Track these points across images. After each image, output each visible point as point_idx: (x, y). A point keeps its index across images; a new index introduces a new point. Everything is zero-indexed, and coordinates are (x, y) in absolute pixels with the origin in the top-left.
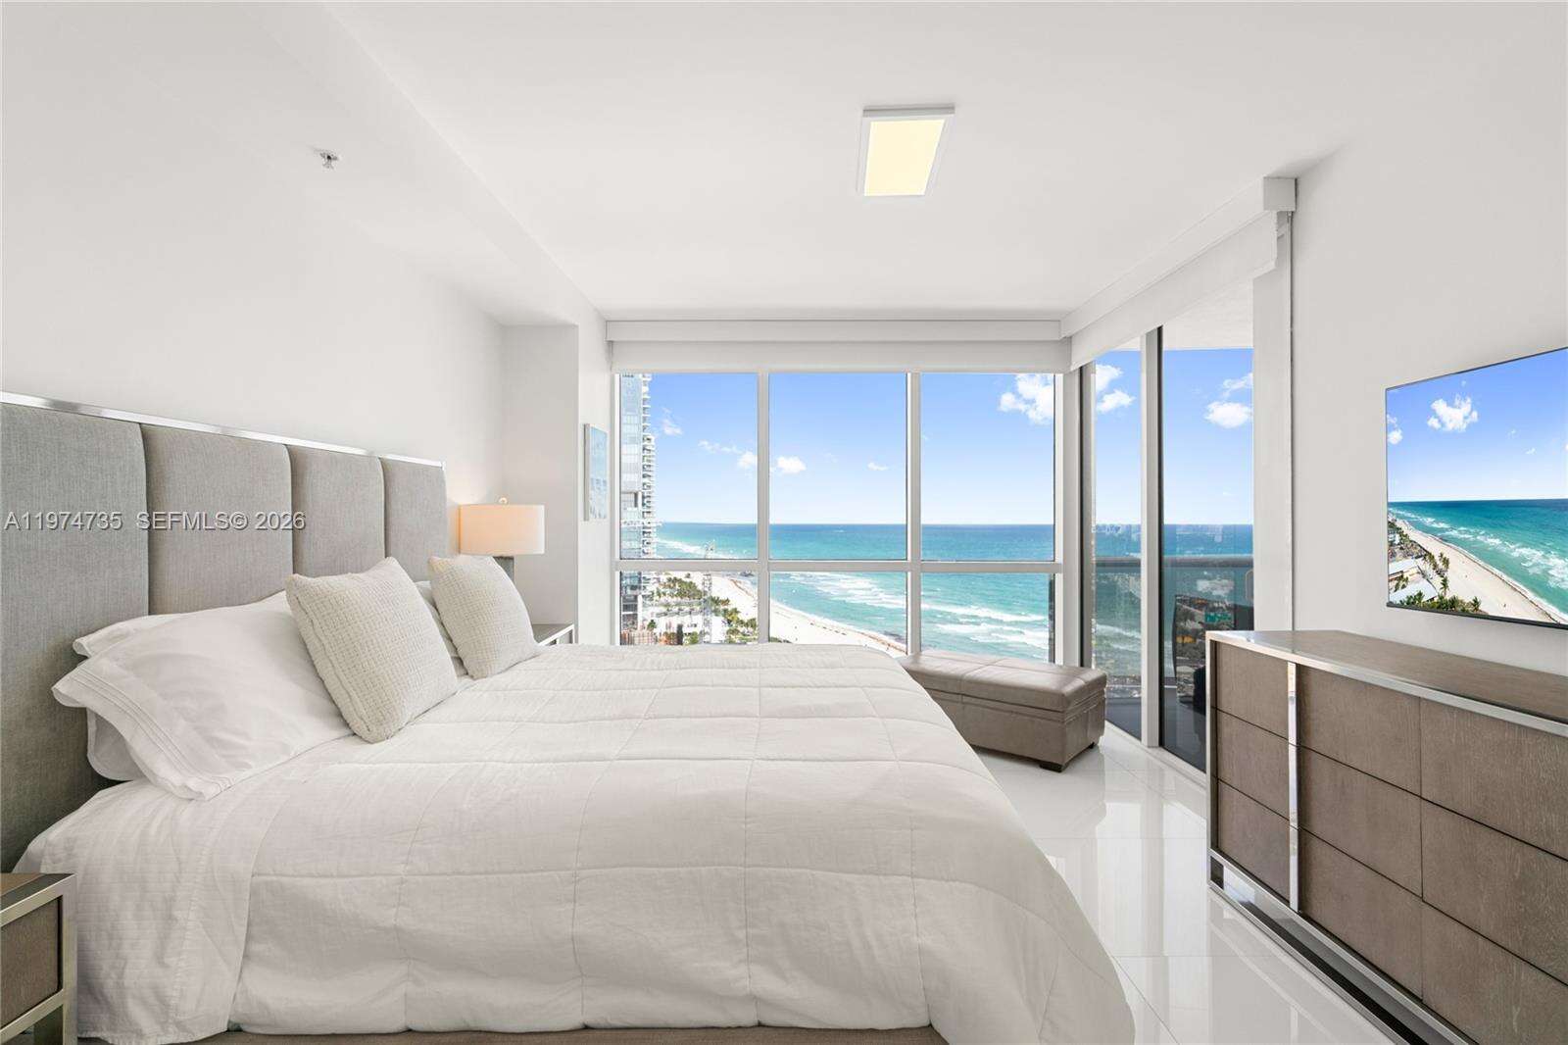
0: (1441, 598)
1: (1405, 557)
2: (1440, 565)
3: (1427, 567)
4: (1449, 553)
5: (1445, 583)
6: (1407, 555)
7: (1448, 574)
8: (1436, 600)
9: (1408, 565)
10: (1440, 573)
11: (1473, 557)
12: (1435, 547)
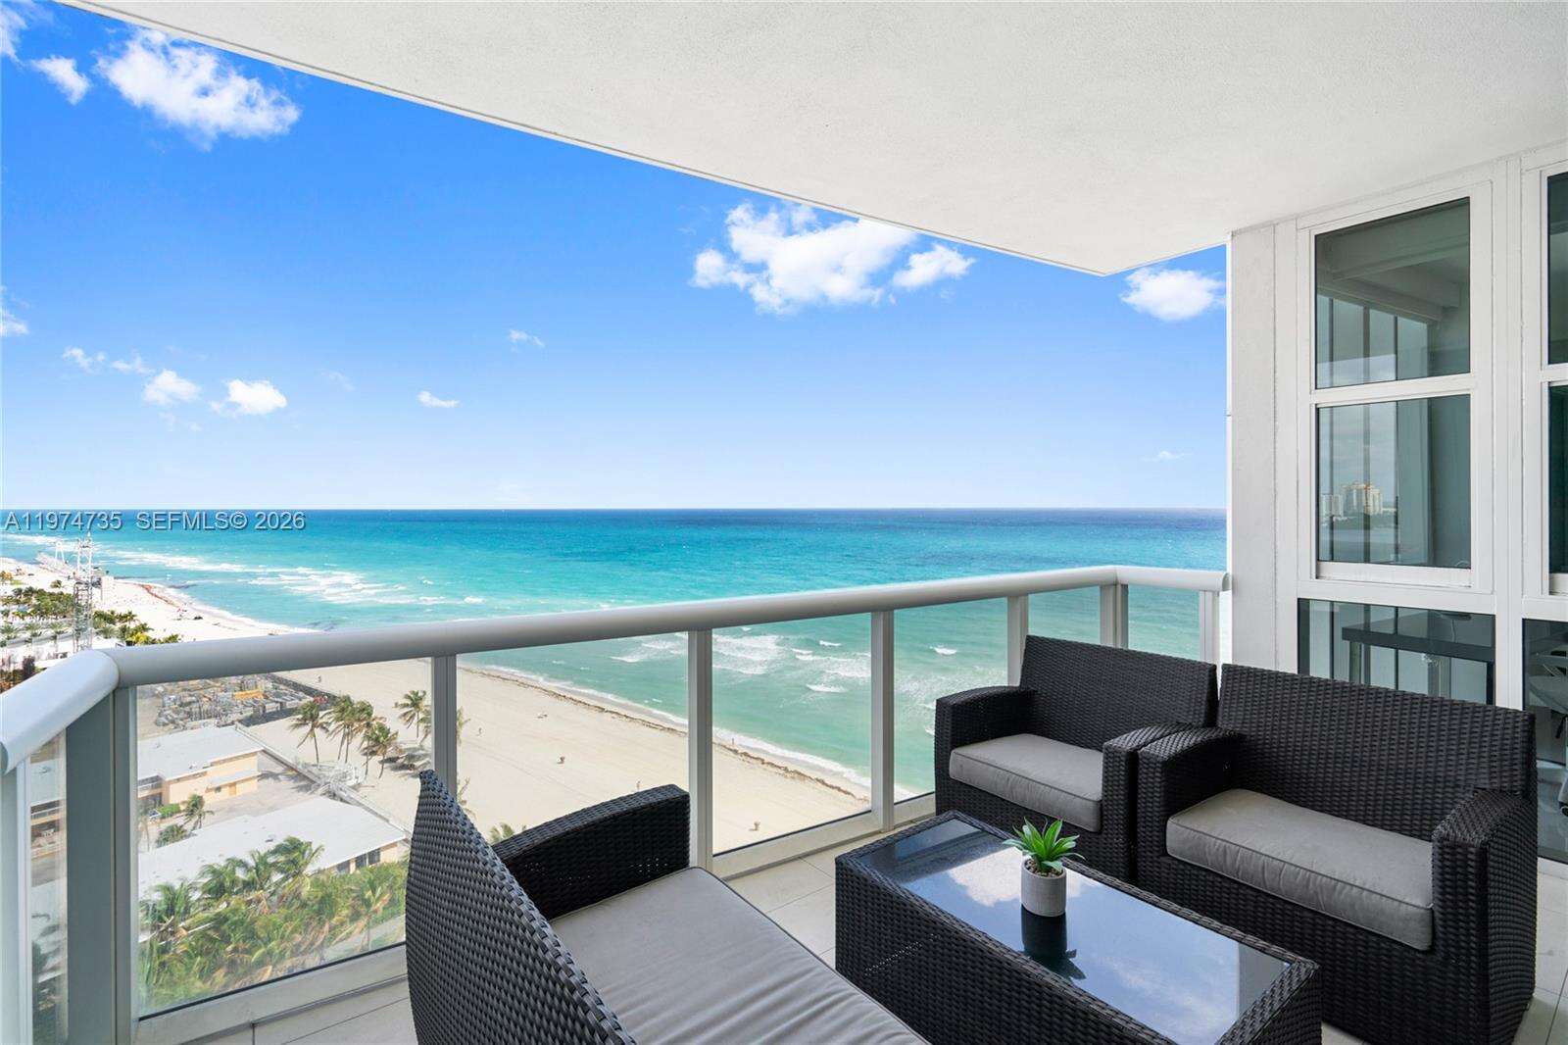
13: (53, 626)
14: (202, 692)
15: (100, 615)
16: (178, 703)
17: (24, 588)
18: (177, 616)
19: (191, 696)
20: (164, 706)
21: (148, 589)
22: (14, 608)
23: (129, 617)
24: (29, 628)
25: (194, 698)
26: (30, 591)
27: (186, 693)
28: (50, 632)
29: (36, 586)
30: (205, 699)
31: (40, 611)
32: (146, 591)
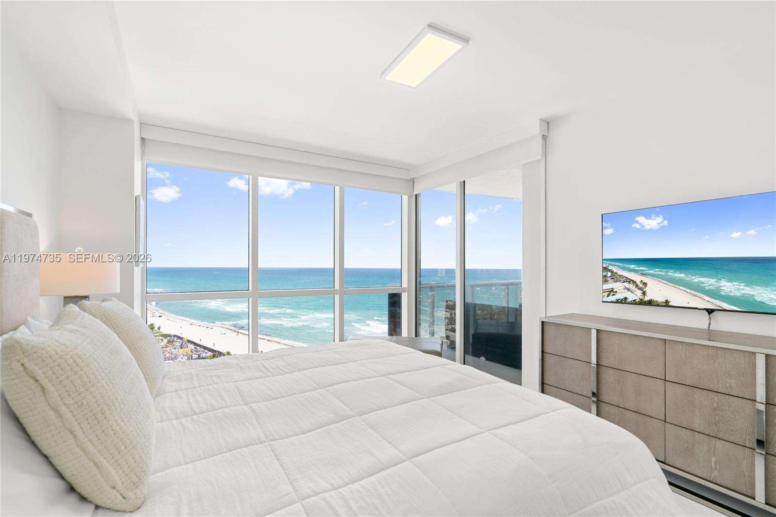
0: (641, 300)
1: (614, 282)
2: (641, 285)
3: (631, 286)
4: (645, 280)
5: (644, 293)
6: (616, 281)
7: (647, 289)
8: (637, 301)
9: (618, 286)
10: (640, 289)
11: (665, 282)
12: (637, 278)
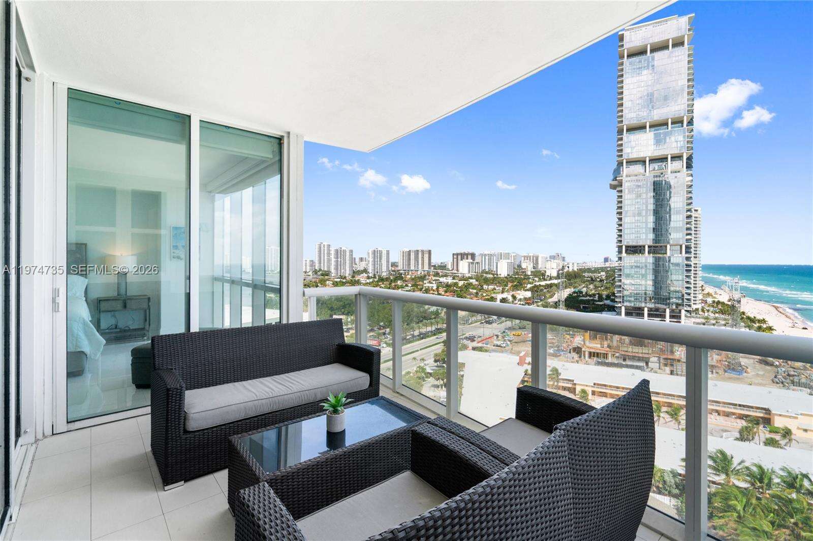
13: (725, 319)
14: (802, 371)
15: (749, 318)
16: (786, 373)
17: (716, 300)
18: (791, 325)
19: (794, 372)
20: (778, 373)
21: (776, 308)
22: (712, 309)
23: (764, 321)
24: (716, 319)
25: (796, 373)
26: (718, 302)
27: (792, 369)
28: (723, 322)
29: (721, 300)
30: (803, 376)
31: (722, 312)
32: (775, 309)
